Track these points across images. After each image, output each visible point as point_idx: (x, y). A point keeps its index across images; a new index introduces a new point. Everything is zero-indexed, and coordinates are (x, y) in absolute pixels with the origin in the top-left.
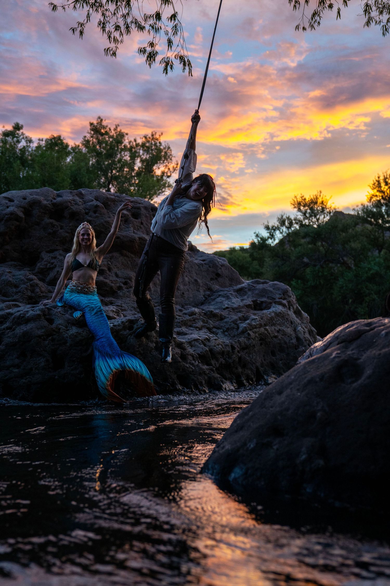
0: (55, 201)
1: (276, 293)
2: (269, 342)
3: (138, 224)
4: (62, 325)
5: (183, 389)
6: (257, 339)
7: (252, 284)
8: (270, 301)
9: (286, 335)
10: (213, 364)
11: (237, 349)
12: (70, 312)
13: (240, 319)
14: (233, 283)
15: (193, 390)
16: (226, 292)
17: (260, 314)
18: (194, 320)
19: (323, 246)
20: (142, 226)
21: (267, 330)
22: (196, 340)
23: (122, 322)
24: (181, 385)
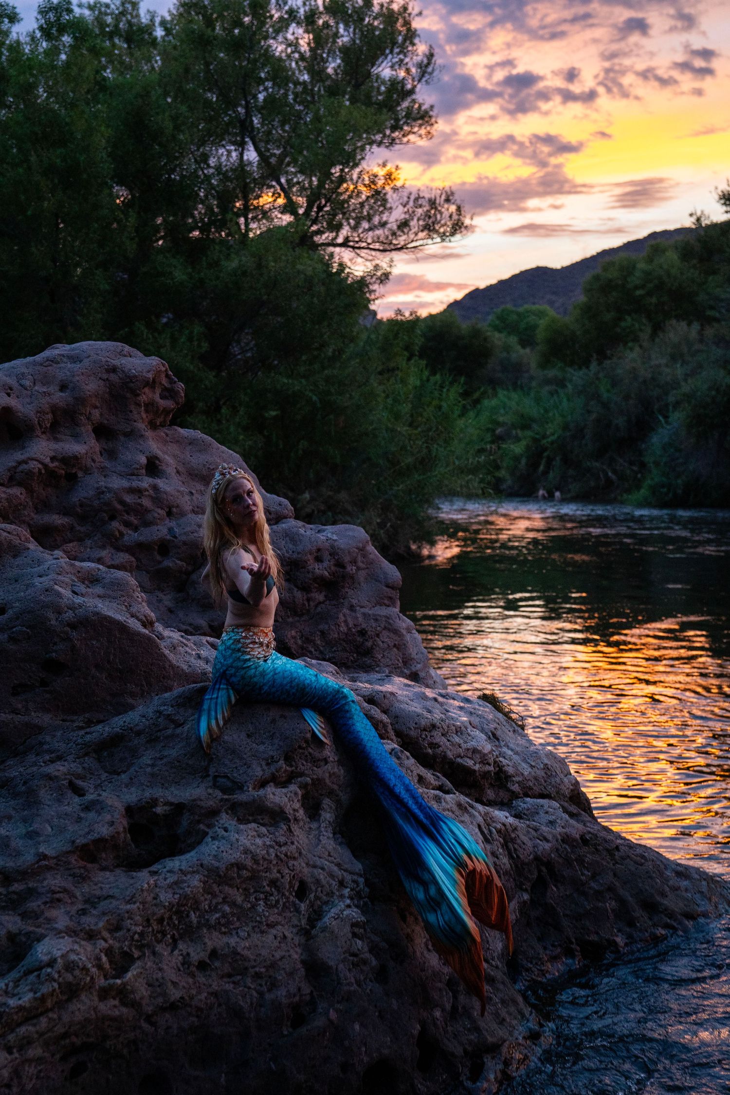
8: (215, 799)
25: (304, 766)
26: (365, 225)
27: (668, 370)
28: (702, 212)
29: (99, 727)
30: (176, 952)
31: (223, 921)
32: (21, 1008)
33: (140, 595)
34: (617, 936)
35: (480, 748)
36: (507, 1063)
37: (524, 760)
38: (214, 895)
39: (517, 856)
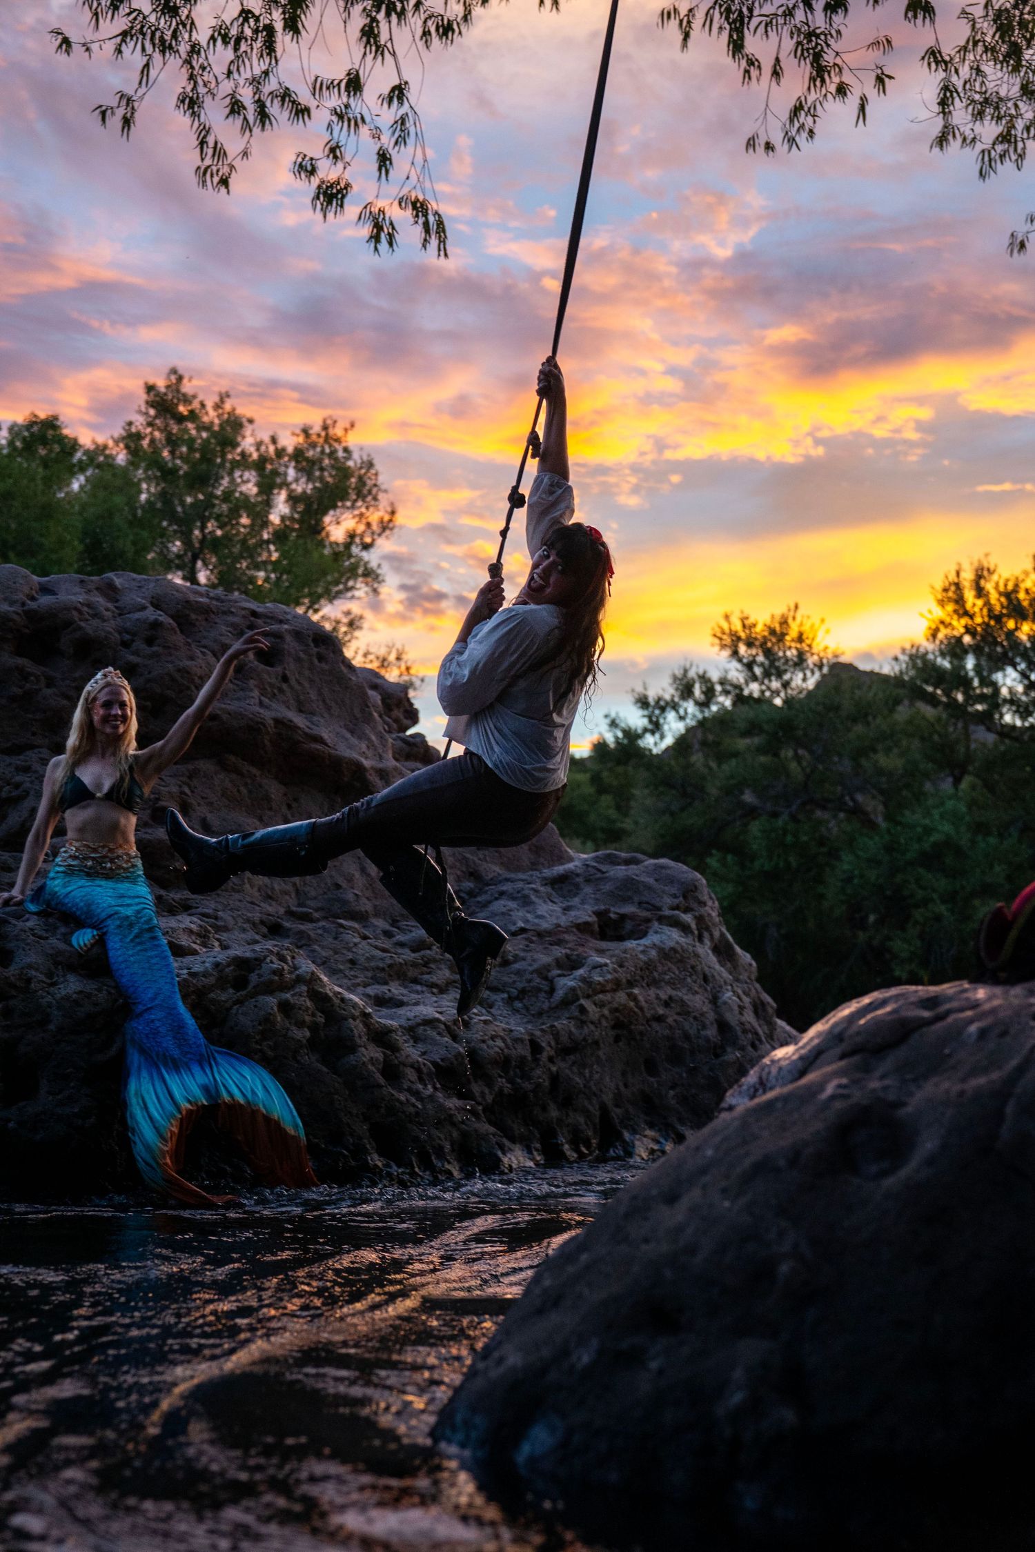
0: (32, 605)
1: (663, 892)
2: (641, 1033)
3: (273, 681)
4: (37, 970)
5: (387, 1165)
6: (604, 1023)
7: (595, 864)
8: (645, 914)
9: (688, 1013)
10: (477, 1094)
11: (548, 1052)
12: (63, 930)
13: (559, 963)
14: (542, 860)
15: (417, 1170)
16: (520, 885)
17: (617, 952)
18: (426, 965)
19: (798, 758)
20: (285, 686)
21: (634, 998)
22: (430, 1022)
23: (217, 965)
24: (380, 1155)
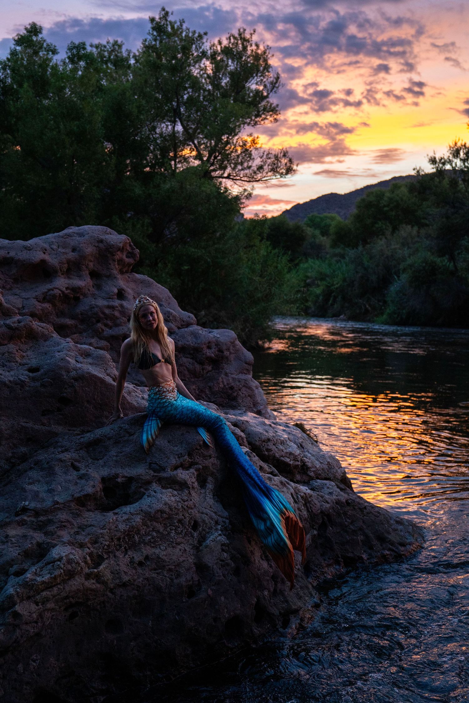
2: (101, 604)
8: (150, 475)
9: (163, 568)
25: (198, 459)
26: (240, 167)
27: (400, 251)
28: (420, 168)
29: (88, 434)
30: (127, 556)
31: (152, 540)
32: (43, 582)
33: (112, 364)
34: (363, 554)
35: (293, 452)
36: (302, 620)
37: (317, 460)
38: (148, 527)
39: (312, 511)
